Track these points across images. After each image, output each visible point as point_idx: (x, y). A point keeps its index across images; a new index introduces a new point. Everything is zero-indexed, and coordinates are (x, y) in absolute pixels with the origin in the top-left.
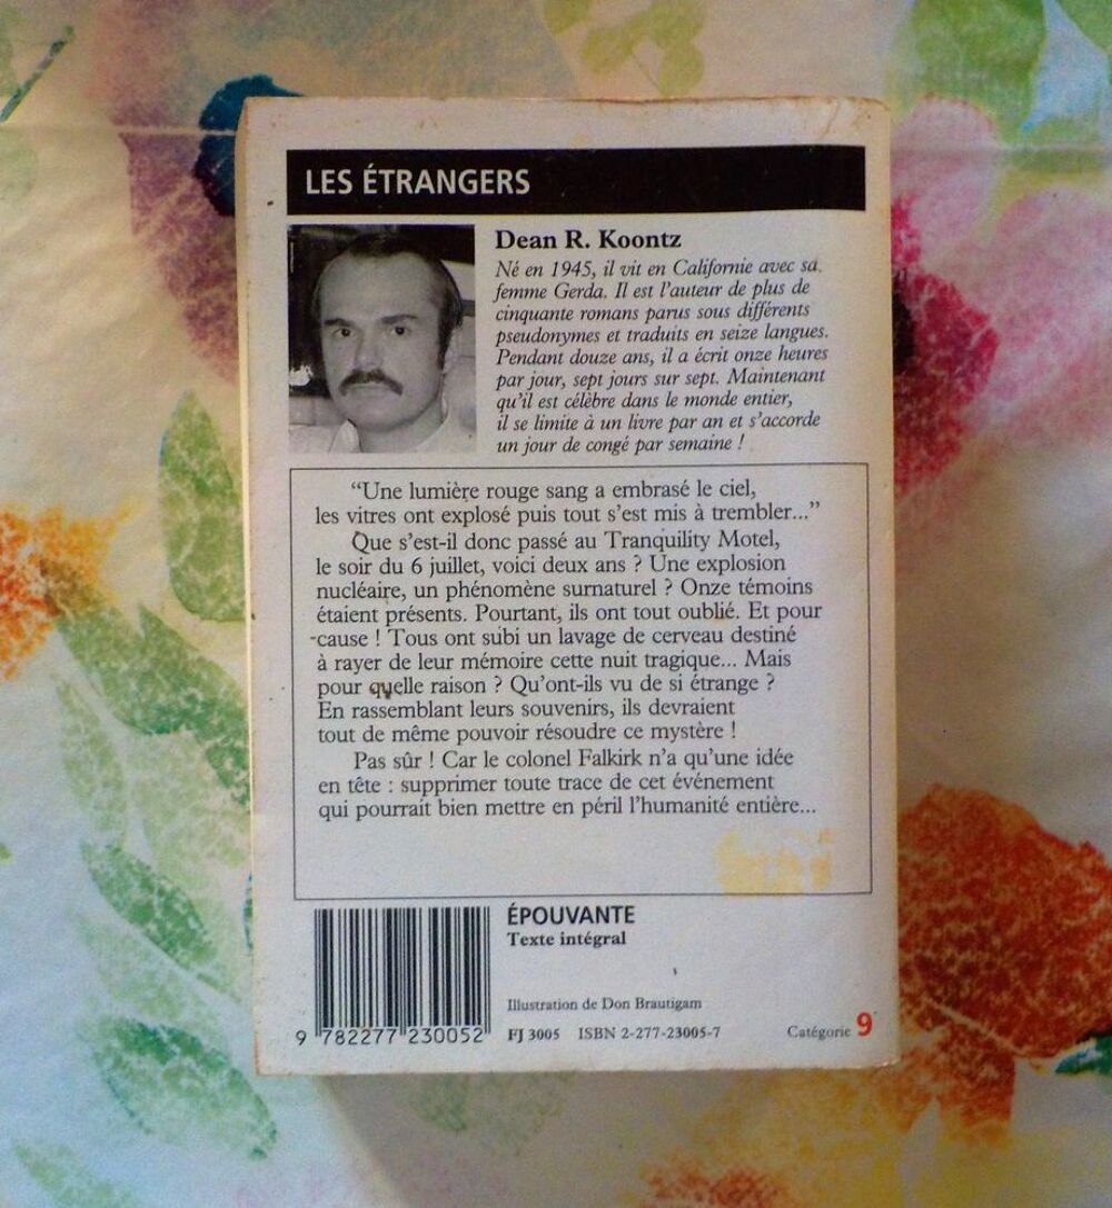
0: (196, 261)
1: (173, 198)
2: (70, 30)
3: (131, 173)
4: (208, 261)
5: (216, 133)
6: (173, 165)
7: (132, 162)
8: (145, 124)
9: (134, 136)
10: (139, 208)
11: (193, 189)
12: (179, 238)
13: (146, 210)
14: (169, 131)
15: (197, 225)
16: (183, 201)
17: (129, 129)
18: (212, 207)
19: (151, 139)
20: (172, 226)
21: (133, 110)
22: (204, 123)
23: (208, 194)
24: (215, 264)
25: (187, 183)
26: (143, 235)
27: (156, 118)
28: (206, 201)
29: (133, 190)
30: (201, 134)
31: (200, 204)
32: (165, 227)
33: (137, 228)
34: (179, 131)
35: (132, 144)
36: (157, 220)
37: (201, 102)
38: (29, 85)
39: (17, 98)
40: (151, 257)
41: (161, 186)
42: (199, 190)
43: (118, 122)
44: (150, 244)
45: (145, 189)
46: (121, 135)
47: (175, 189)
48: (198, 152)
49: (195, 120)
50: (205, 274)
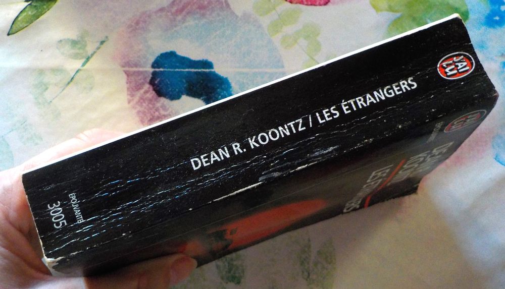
0: (150, 112)
1: (142, 91)
2: (107, 37)
3: (127, 83)
4: (154, 113)
5: (157, 70)
6: (142, 81)
7: (128, 80)
8: (132, 67)
9: (128, 71)
10: (130, 95)
11: (149, 88)
12: (144, 104)
13: (132, 96)
14: (141, 69)
15: (151, 100)
16: (146, 92)
17: (127, 69)
18: (156, 94)
19: (134, 72)
20: (142, 101)
21: (128, 62)
22: (153, 66)
23: (154, 90)
24: (157, 113)
25: (147, 86)
26: (132, 103)
27: (136, 65)
28: (154, 92)
29: (128, 89)
30: (152, 70)
31: (151, 94)
32: (139, 101)
33: (129, 102)
34: (145, 69)
35: (128, 74)
36: (137, 99)
37: (152, 59)
38: (92, 55)
39: (88, 59)
40: (134, 111)
41: (138, 87)
42: (151, 88)
43: (123, 66)
44: (134, 107)
45: (132, 89)
46: (124, 71)
47: (143, 88)
48: (151, 76)
49: (150, 65)
50: (153, 117)
